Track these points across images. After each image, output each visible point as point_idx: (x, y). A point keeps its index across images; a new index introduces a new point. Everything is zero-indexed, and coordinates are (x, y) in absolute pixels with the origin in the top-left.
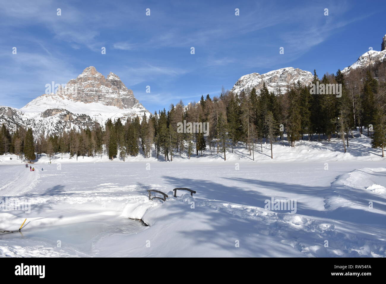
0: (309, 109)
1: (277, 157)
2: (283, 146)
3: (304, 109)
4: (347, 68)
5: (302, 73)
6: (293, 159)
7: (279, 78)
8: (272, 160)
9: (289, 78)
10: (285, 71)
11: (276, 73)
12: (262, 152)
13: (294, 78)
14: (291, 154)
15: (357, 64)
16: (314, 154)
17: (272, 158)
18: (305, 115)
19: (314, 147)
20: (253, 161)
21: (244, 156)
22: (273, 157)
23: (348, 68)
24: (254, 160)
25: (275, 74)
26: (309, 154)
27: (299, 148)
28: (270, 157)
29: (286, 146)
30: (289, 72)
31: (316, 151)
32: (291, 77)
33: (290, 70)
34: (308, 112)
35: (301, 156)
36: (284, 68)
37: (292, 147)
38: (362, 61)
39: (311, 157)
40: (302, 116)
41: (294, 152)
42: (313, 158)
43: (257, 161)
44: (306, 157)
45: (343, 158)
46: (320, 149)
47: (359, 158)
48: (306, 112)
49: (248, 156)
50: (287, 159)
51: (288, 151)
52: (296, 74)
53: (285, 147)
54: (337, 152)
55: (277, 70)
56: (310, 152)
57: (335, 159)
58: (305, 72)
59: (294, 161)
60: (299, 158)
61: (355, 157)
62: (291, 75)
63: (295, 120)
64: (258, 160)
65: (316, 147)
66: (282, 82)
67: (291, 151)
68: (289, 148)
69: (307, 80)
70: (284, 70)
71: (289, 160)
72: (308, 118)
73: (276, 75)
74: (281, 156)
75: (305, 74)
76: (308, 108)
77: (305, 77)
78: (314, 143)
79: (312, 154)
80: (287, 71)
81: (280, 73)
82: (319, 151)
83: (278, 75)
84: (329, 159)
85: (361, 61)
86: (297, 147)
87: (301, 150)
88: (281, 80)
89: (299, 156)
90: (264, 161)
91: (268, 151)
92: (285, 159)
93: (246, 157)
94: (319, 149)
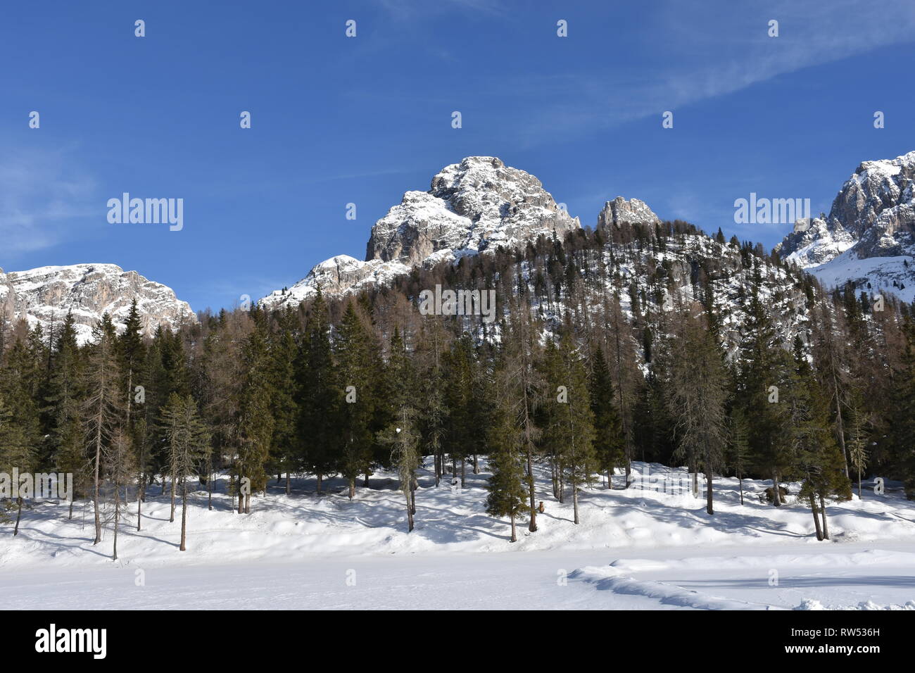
0: (297, 398)
1: (198, 547)
2: (210, 509)
3: (281, 393)
4: (281, 292)
5: (147, 288)
6: (255, 550)
7: (70, 291)
8: (184, 557)
9: (105, 295)
10: (94, 273)
11: (62, 274)
12: (139, 529)
13: (120, 298)
14: (245, 535)
15: (307, 285)
16: (316, 534)
17: (182, 548)
18: (283, 415)
19: (310, 518)
20: (110, 560)
21: (71, 547)
22: (187, 546)
23: (283, 294)
24: (115, 557)
25: (57, 279)
26: (300, 534)
27: (263, 516)
28: (174, 547)
29: (219, 510)
30: (104, 279)
31: (318, 526)
32: (109, 295)
33: (108, 272)
34: (295, 405)
35: (278, 540)
36: (90, 265)
37: (239, 513)
38: (319, 278)
39: (312, 545)
40: (277, 417)
41: (249, 530)
42: (318, 549)
43: (128, 560)
44: (295, 546)
45: (408, 546)
46: (331, 520)
47: (453, 546)
48: (286, 404)
49: (85, 545)
50: (236, 553)
51: (230, 526)
52: (126, 289)
53: (214, 513)
54: (386, 531)
55: (66, 268)
56: (304, 528)
57: (384, 549)
58: (156, 287)
59: (261, 558)
60: (273, 548)
61: (440, 546)
62: (110, 288)
63: (254, 428)
64: (131, 558)
65: (314, 515)
66: (77, 307)
67: (241, 527)
68: (230, 519)
69: (158, 310)
70: (91, 270)
71: (240, 557)
72: (292, 423)
73: (60, 281)
74: (213, 542)
75: (154, 291)
76: (292, 393)
77: (153, 300)
78: (307, 504)
79: (310, 535)
80: (99, 276)
81: (75, 277)
82: (328, 526)
83: (66, 281)
84: (368, 549)
85: (317, 279)
86: (259, 514)
87: (274, 524)
88: (75, 300)
89: (270, 541)
90: (157, 559)
91: (161, 525)
92: (228, 550)
93: (78, 550)
94: (328, 521)
